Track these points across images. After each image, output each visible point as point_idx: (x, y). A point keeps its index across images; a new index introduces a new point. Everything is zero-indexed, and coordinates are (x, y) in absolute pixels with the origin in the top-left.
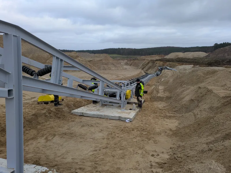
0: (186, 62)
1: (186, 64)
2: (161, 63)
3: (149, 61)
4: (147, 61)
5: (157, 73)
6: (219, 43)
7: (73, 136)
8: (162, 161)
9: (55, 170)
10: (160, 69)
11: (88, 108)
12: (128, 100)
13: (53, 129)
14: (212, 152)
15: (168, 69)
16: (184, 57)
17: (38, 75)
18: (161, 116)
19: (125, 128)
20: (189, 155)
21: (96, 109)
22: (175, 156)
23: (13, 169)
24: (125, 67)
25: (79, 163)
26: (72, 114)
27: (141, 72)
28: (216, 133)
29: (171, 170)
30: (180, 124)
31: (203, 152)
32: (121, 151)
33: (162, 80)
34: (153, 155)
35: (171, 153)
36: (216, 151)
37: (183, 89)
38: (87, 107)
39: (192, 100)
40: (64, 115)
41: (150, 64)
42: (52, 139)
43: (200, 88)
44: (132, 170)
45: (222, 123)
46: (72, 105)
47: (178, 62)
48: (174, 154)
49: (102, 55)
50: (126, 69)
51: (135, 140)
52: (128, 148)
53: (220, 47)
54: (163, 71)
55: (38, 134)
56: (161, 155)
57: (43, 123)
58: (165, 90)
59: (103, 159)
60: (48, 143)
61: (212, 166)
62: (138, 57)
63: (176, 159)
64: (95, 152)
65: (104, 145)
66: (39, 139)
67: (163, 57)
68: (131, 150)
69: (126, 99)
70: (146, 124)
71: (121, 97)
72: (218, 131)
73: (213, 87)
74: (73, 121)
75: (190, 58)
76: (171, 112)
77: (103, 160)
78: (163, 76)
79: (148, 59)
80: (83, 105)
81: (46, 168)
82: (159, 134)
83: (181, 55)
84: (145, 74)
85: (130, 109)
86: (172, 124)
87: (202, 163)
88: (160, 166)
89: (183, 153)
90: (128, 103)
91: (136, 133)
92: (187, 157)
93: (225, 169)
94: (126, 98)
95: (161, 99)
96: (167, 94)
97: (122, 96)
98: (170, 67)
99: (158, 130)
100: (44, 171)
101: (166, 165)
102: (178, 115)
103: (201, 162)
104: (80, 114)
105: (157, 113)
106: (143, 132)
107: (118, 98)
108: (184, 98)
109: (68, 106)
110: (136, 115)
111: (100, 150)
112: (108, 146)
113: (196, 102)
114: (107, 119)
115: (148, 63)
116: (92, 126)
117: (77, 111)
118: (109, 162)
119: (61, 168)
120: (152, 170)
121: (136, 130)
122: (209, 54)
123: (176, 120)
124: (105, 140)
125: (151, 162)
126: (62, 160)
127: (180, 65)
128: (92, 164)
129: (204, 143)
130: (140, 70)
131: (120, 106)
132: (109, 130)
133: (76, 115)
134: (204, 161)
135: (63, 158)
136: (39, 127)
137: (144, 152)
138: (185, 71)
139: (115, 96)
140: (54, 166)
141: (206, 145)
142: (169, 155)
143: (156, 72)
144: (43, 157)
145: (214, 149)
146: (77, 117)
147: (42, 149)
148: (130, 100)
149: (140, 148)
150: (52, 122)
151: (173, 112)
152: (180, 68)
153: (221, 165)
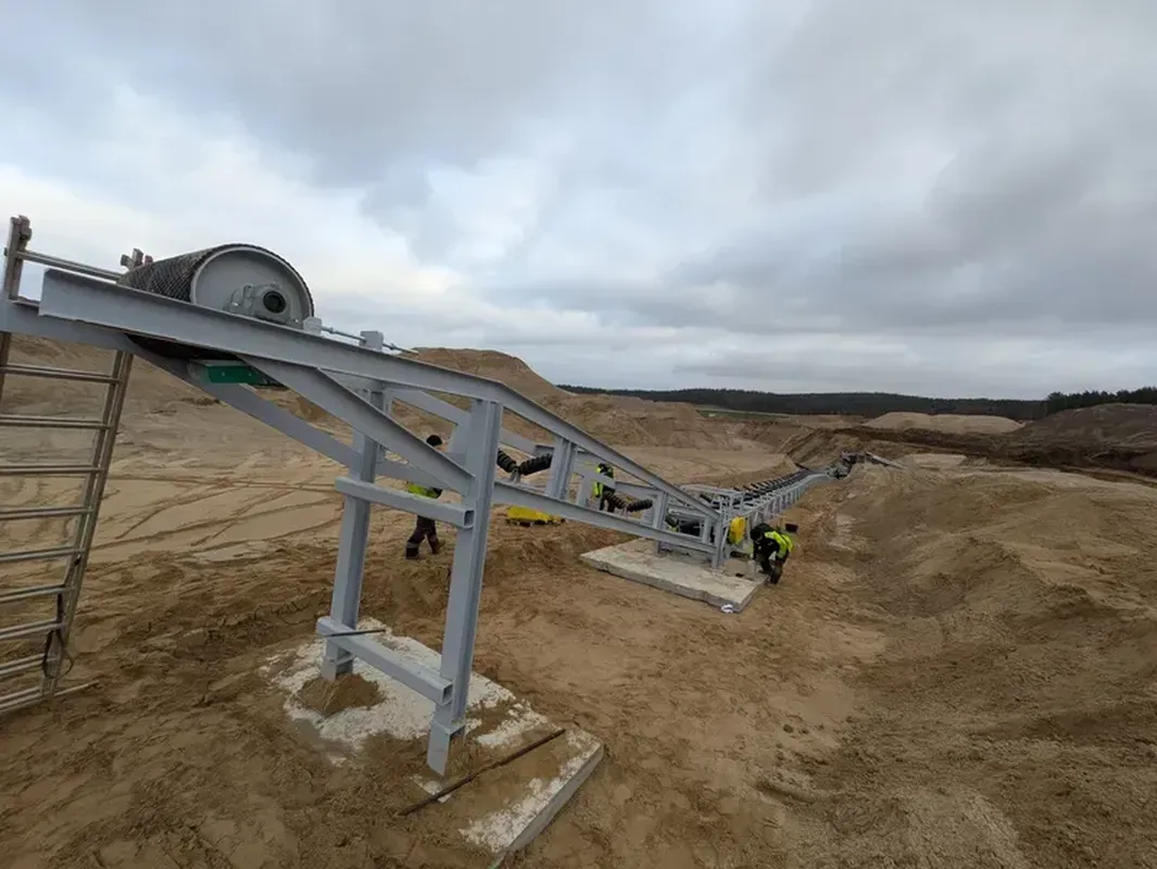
0: (939, 444)
1: (936, 452)
2: (854, 440)
3: (812, 432)
4: (808, 432)
5: (835, 469)
6: (1067, 393)
7: (578, 623)
8: (815, 754)
9: (529, 704)
10: (848, 459)
11: (624, 553)
12: (733, 546)
13: (533, 595)
14: (983, 766)
15: (875, 462)
16: (933, 429)
17: (520, 473)
18: (832, 612)
19: (715, 627)
20: (904, 756)
21: (643, 559)
22: (857, 747)
23: (451, 680)
24: (738, 441)
25: (585, 700)
26: (580, 562)
27: (784, 463)
28: (1010, 708)
29: (838, 789)
30: (890, 648)
31: (950, 757)
32: (697, 695)
33: (851, 496)
34: (788, 729)
35: (846, 736)
36: (997, 767)
37: (915, 536)
38: (621, 549)
39: (941, 579)
40: (562, 563)
41: (816, 441)
42: (529, 620)
43: (973, 541)
44: (721, 755)
45: (1039, 677)
46: (584, 539)
47: (910, 441)
48: (857, 740)
49: (673, 405)
50: (739, 448)
51: (740, 671)
52: (719, 691)
53: (1072, 407)
54: (856, 466)
55: (501, 600)
56: (814, 733)
57: (513, 575)
58: (856, 531)
59: (646, 703)
60: (521, 631)
61: (970, 812)
62: (781, 417)
63: (861, 759)
64: (627, 681)
65: (653, 667)
66: (502, 614)
67: (857, 424)
68: (727, 696)
69: (728, 541)
70: (781, 628)
71: (712, 537)
72: (1018, 700)
73: (1025, 546)
74: (582, 582)
75: (952, 432)
76: (867, 604)
77: (644, 706)
78: (855, 482)
79: (810, 425)
80: (610, 541)
81: (511, 694)
82: (820, 667)
83: (922, 421)
84: (798, 469)
85: (739, 575)
86: (867, 644)
87: (941, 792)
88: (808, 768)
89: (886, 744)
90: (734, 555)
91: (745, 649)
92: (897, 760)
93: (1016, 834)
94: (728, 539)
95: (837, 557)
96: (861, 543)
97: (717, 533)
98: (883, 455)
99: (816, 655)
100: (506, 699)
101: (823, 766)
102: (890, 618)
103: (940, 790)
104: (599, 567)
105: (819, 600)
106: (767, 653)
107: (704, 537)
108: (917, 564)
109: (574, 540)
110: (754, 596)
111: (640, 678)
112: (664, 672)
113: (956, 586)
114: (670, 592)
115: (811, 436)
116: (626, 604)
117: (592, 557)
118: (660, 717)
119: (544, 702)
120: (780, 770)
121: (746, 641)
122: (1027, 426)
123: (879, 633)
124: (658, 652)
125: (779, 746)
126: (545, 680)
127: (919, 452)
128: (617, 711)
129: (959, 732)
130: (783, 456)
131: (710, 561)
132: (672, 626)
133: (591, 568)
134: (949, 790)
135: (549, 677)
136: (504, 583)
137: (764, 715)
138: (933, 473)
139: (697, 532)
140: (528, 693)
141: (966, 740)
142: (838, 741)
143: (833, 466)
144: (505, 662)
145: (993, 759)
146: (593, 574)
147: (506, 641)
148: (740, 546)
149: (752, 699)
150: (533, 577)
151: (875, 606)
152: (918, 461)
153: (1005, 816)
